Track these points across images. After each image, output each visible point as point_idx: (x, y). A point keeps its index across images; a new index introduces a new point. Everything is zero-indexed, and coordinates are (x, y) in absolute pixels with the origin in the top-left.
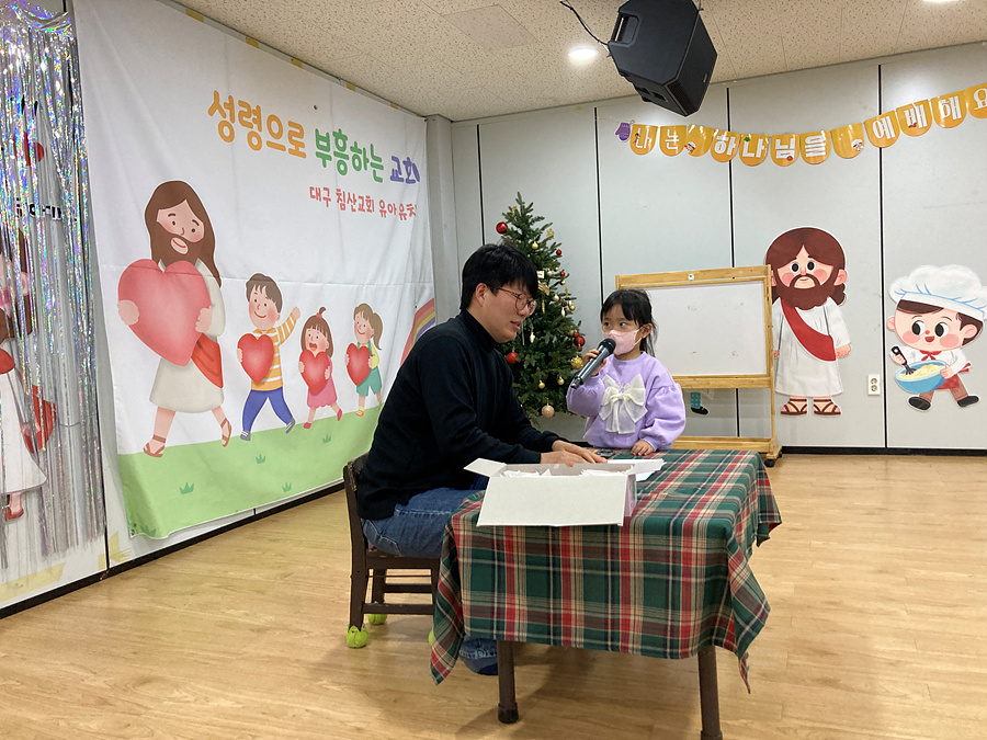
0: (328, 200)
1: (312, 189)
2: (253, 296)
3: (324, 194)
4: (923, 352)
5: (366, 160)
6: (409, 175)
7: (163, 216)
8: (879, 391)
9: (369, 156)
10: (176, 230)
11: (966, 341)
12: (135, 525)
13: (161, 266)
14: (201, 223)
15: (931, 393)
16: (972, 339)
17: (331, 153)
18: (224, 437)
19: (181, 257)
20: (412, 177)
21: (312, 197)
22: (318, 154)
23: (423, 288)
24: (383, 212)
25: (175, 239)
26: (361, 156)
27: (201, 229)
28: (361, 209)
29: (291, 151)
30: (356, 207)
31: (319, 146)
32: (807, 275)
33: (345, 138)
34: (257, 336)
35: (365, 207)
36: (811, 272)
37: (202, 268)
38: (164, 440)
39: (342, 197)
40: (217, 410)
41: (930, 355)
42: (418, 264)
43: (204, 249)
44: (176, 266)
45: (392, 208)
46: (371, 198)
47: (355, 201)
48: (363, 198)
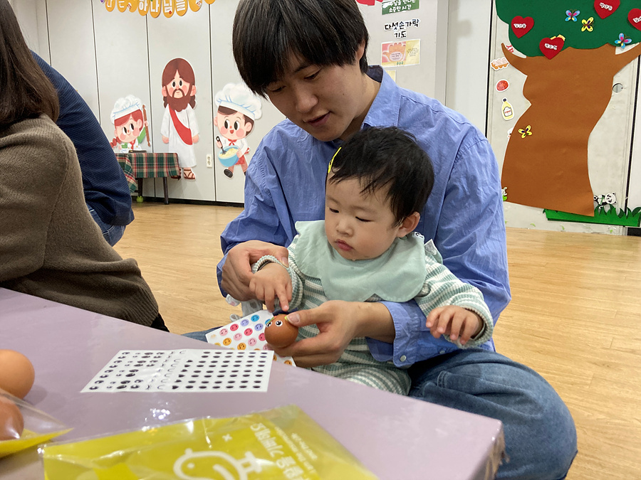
4: (229, 140)
8: (212, 165)
11: (248, 133)
15: (233, 167)
16: (249, 132)
32: (180, 89)
36: (181, 87)
41: (233, 141)
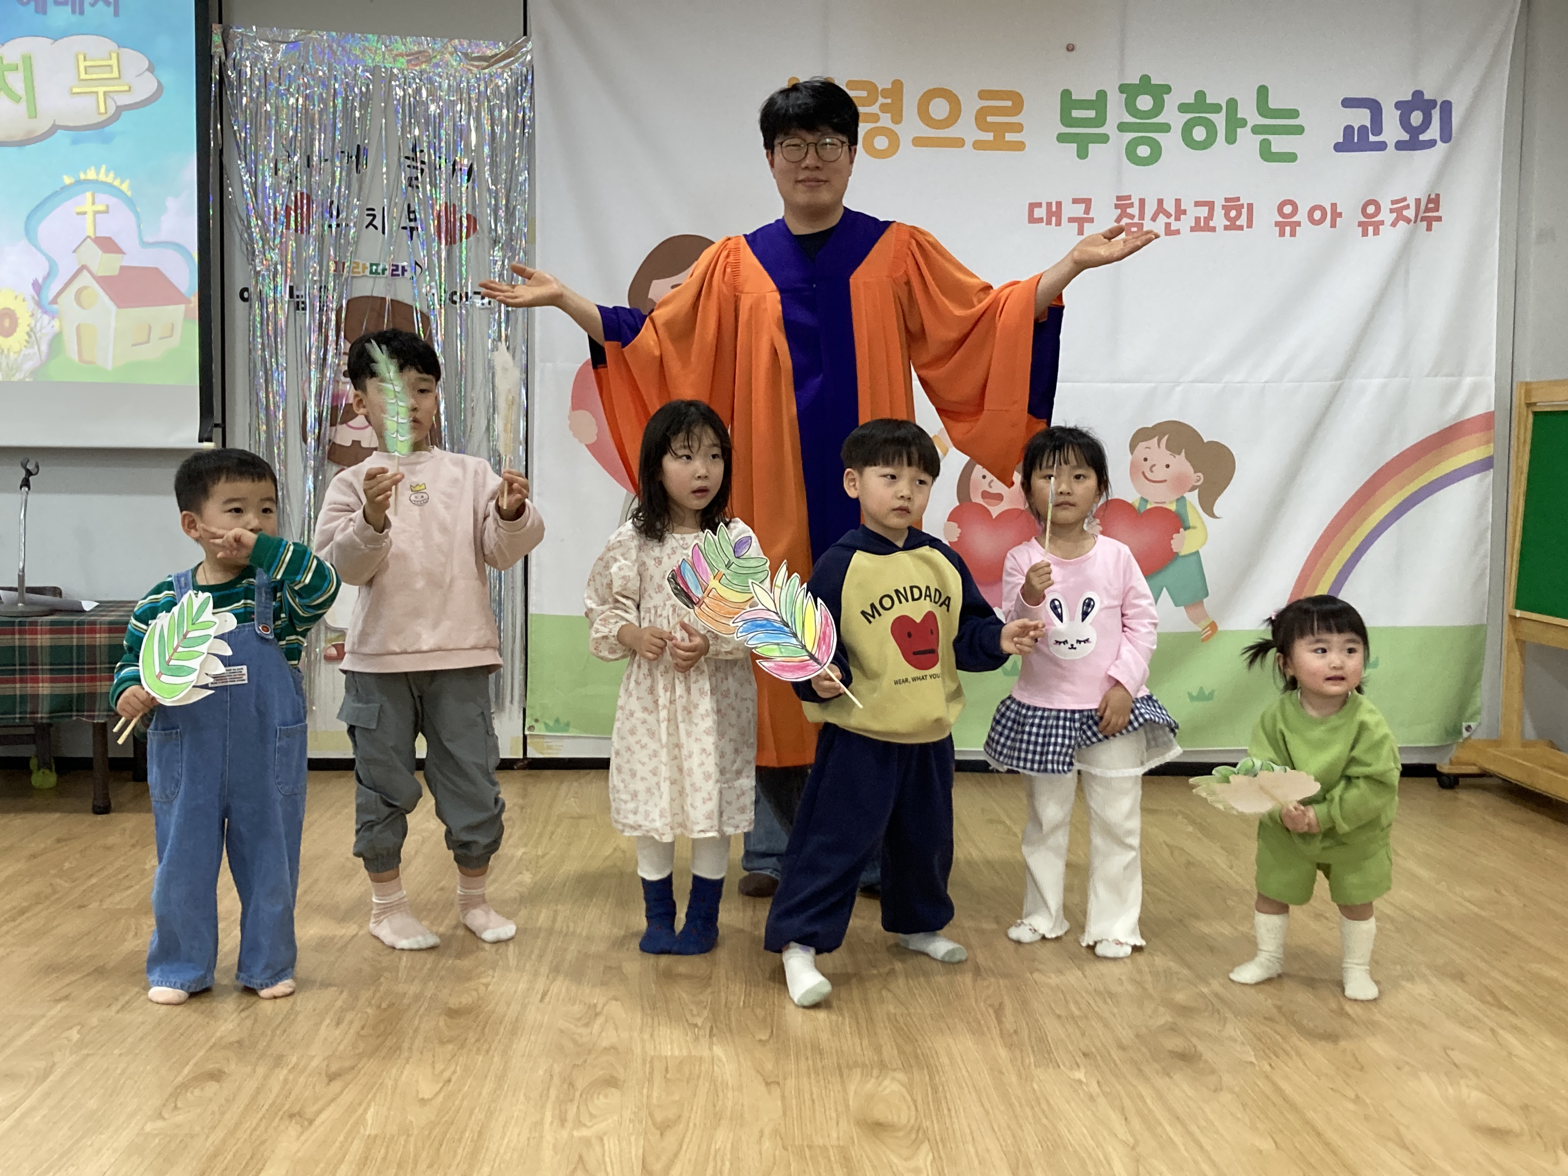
0: (1082, 221)
1: (1033, 206)
3: (1071, 210)
5: (1234, 123)
6: (1417, 129)
7: (661, 289)
9: (1248, 111)
17: (1110, 128)
20: (1432, 132)
21: (1032, 220)
22: (1062, 138)
24: (1287, 225)
26: (1219, 120)
28: (1202, 226)
29: (979, 145)
30: (1187, 222)
31: (1066, 119)
33: (1160, 92)
35: (1219, 220)
39: (1134, 211)
46: (1244, 201)
47: (1180, 212)
48: (1211, 205)
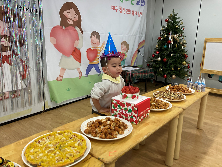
0: (117, 10)
1: (112, 6)
2: (92, 38)
3: (116, 8)
6: (142, 3)
7: (65, 13)
10: (70, 17)
12: (52, 99)
13: (64, 28)
14: (77, 15)
18: (80, 76)
19: (70, 25)
20: (143, 4)
21: (112, 9)
23: (142, 37)
24: (133, 14)
25: (69, 20)
27: (77, 17)
28: (126, 13)
30: (125, 12)
34: (93, 49)
35: (128, 12)
37: (77, 29)
38: (62, 77)
39: (121, 9)
40: (78, 69)
42: (141, 29)
43: (78, 23)
44: (68, 28)
45: (136, 13)
46: (130, 10)
47: (125, 10)
48: (127, 9)
